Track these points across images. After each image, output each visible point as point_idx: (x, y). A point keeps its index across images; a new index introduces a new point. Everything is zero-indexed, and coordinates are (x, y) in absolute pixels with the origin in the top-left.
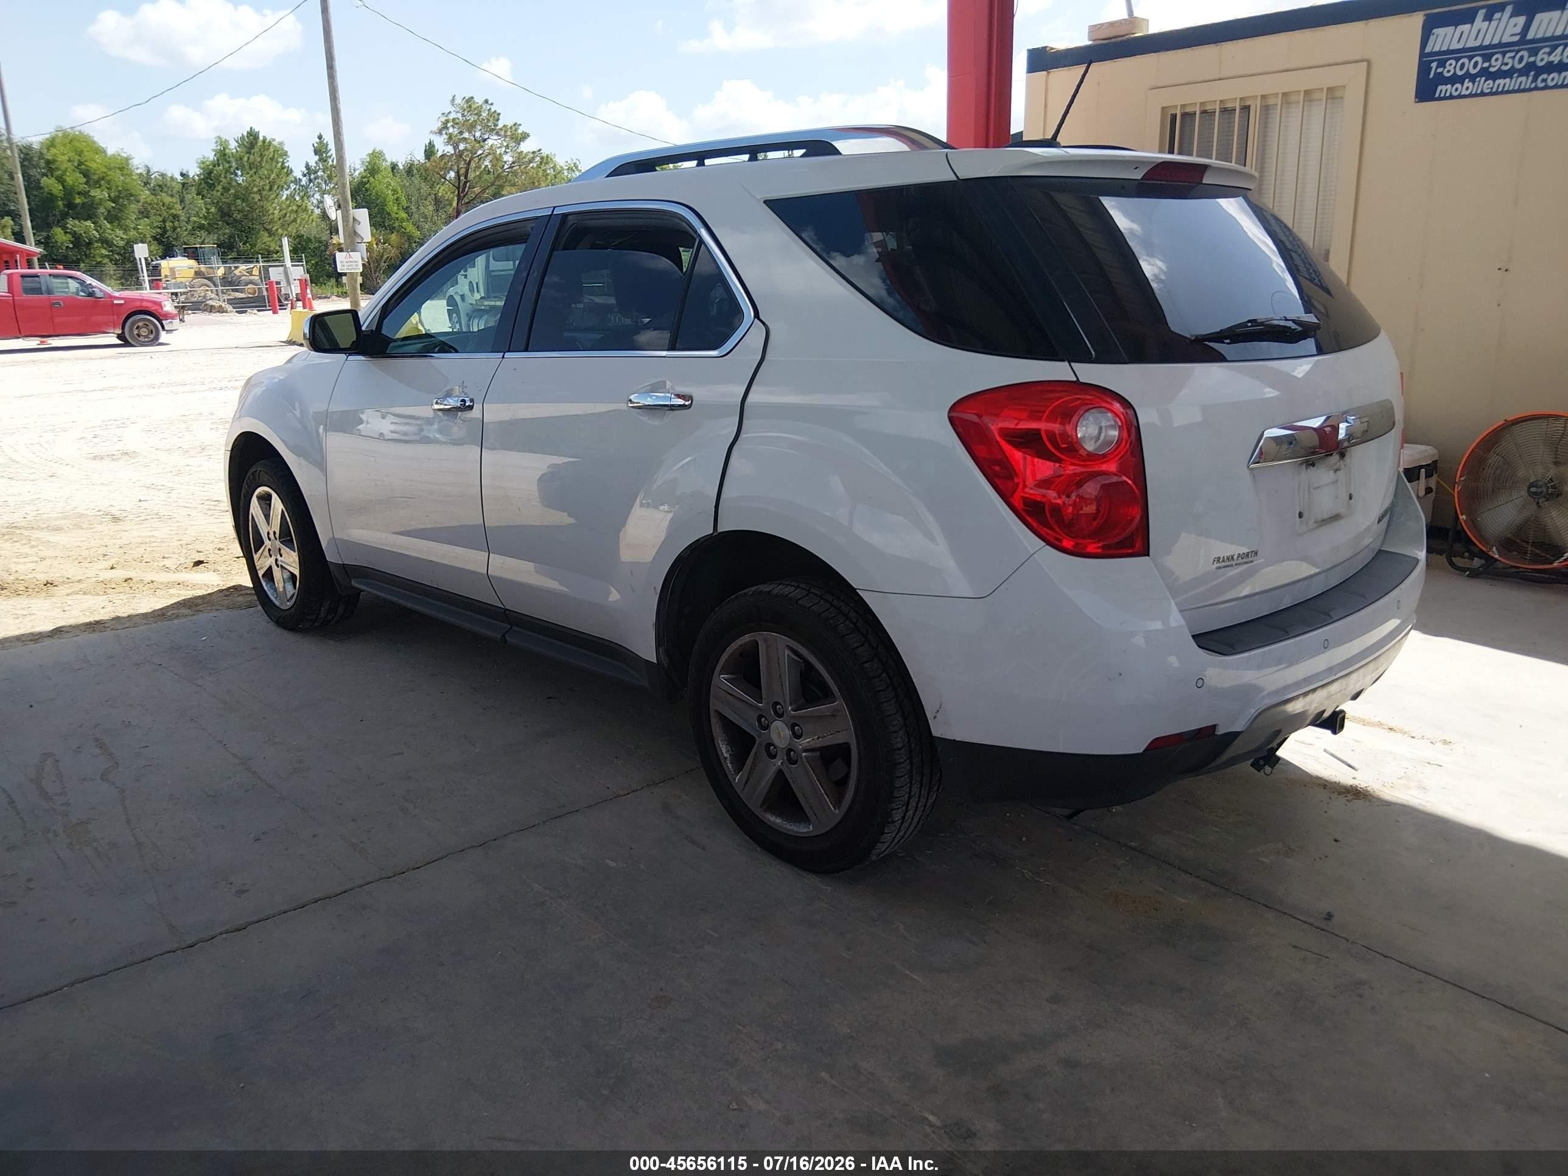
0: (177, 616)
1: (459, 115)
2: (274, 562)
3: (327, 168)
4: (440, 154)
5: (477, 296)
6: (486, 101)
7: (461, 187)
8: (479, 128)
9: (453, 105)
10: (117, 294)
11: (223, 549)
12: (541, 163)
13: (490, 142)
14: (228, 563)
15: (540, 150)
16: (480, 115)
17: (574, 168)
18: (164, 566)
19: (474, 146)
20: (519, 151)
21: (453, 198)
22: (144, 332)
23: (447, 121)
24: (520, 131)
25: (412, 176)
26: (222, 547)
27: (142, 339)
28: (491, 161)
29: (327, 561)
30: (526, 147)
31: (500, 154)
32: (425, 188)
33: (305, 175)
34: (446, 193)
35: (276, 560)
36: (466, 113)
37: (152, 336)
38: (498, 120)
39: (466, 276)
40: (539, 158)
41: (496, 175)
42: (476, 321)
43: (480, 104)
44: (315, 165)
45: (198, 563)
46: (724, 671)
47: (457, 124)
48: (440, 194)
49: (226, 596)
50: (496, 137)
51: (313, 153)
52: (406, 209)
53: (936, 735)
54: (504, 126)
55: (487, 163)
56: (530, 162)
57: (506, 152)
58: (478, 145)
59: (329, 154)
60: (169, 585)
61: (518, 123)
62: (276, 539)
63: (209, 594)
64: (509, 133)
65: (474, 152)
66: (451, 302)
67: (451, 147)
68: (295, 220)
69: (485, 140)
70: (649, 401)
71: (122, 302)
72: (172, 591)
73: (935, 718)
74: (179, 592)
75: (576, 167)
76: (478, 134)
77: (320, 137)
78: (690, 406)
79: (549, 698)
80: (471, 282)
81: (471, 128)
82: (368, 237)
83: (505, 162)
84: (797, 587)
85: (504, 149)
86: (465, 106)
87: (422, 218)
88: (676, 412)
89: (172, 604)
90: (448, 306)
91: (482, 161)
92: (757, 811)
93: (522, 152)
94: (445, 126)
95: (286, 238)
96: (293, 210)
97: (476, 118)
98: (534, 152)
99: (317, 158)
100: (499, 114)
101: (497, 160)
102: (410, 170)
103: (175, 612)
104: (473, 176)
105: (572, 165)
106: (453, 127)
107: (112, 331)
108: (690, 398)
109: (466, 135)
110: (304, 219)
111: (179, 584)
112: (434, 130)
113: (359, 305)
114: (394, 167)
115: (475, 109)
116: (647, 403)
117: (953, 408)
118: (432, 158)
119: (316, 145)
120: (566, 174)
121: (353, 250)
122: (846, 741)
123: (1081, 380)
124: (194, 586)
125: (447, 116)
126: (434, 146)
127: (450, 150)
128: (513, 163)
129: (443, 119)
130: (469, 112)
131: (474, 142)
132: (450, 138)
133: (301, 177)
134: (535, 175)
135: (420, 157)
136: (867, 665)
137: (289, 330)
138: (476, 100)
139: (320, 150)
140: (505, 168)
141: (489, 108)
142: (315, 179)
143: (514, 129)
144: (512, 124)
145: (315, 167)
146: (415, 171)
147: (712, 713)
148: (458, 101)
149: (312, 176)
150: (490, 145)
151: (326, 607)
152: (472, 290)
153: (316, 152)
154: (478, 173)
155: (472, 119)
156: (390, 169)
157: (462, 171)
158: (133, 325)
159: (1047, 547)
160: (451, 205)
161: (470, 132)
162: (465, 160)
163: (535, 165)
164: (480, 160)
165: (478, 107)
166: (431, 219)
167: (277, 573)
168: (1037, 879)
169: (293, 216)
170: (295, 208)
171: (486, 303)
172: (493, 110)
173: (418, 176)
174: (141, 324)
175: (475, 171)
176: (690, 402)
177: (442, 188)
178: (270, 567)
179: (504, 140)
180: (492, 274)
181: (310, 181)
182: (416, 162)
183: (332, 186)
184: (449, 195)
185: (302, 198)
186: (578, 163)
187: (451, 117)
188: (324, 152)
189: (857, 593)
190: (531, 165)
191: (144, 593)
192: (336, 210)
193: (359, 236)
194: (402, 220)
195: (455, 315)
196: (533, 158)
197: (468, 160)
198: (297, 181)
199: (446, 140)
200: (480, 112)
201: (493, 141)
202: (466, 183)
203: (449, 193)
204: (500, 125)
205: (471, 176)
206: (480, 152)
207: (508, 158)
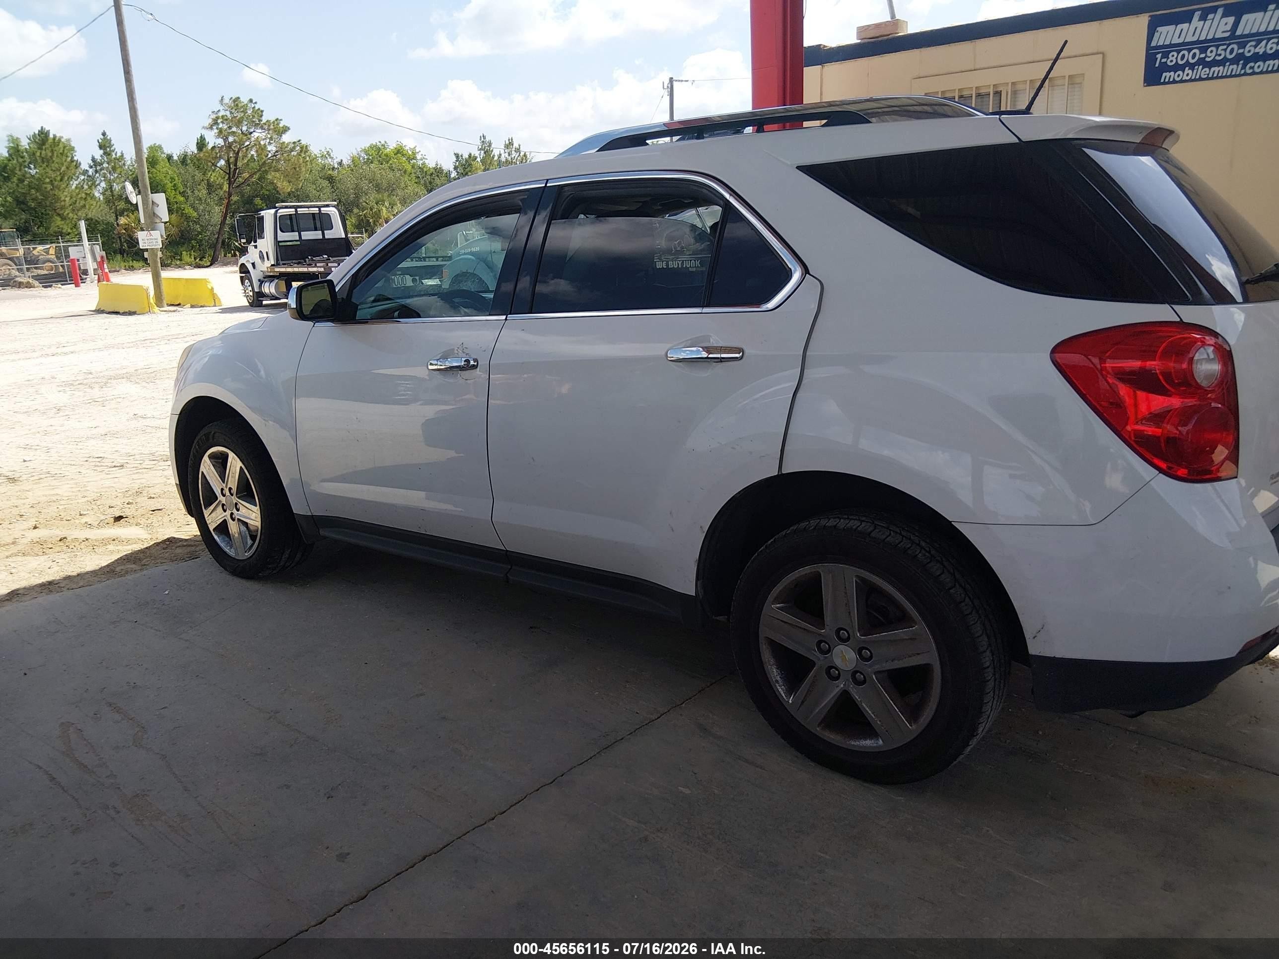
0: (127, 572)
1: (228, 113)
2: (229, 516)
3: (111, 161)
4: (210, 146)
5: (268, 264)
6: (251, 101)
7: (232, 173)
8: (246, 123)
9: (222, 104)
11: (132, 503)
12: (301, 151)
13: (256, 135)
14: (146, 517)
15: (299, 141)
16: (247, 112)
17: (327, 156)
18: (86, 523)
19: (242, 139)
20: (281, 142)
21: (223, 184)
23: (218, 118)
24: (281, 125)
25: (187, 165)
26: (131, 501)
28: (257, 151)
29: (293, 513)
30: (286, 138)
31: (265, 144)
32: (199, 175)
33: (91, 167)
34: (218, 179)
35: (232, 514)
36: (233, 111)
38: (261, 116)
39: (256, 247)
40: (299, 148)
41: (261, 164)
42: (267, 284)
43: (246, 103)
44: (101, 158)
45: (118, 519)
46: (777, 600)
47: (226, 120)
48: (212, 180)
49: (164, 549)
50: (260, 131)
51: (98, 148)
52: (183, 194)
53: (1033, 653)
54: (267, 121)
55: (252, 153)
56: (292, 150)
57: (270, 143)
58: (245, 137)
59: (112, 149)
60: (105, 542)
61: (280, 118)
62: (232, 495)
63: (147, 548)
64: (272, 127)
65: (242, 143)
66: (244, 269)
67: (222, 140)
68: (84, 206)
69: (251, 133)
70: (682, 356)
72: (111, 547)
73: (1034, 637)
74: (117, 548)
75: (329, 155)
76: (244, 128)
77: (104, 134)
78: (741, 358)
79: (531, 628)
80: (261, 251)
81: (239, 123)
82: (166, 218)
83: (269, 152)
84: (862, 521)
85: (268, 141)
86: (233, 105)
87: (197, 200)
88: (724, 364)
89: (116, 560)
90: (241, 273)
91: (249, 151)
92: (818, 730)
93: (284, 143)
94: (215, 122)
95: (83, 221)
96: (82, 198)
97: (242, 114)
98: (294, 143)
99: (102, 152)
100: (262, 111)
101: (262, 149)
102: (184, 160)
103: (122, 567)
104: (241, 164)
105: (325, 153)
106: (222, 122)
108: (740, 350)
109: (234, 129)
110: (92, 205)
111: (114, 540)
112: (205, 126)
113: (160, 276)
114: (170, 158)
115: (242, 107)
116: (681, 357)
117: (1054, 351)
118: (204, 150)
119: (100, 141)
120: (320, 161)
121: (153, 230)
122: (929, 662)
123: (1185, 321)
124: (128, 541)
125: (216, 113)
126: (204, 139)
127: (220, 142)
128: (277, 152)
129: (214, 116)
130: (236, 110)
131: (241, 135)
132: (221, 131)
133: (88, 169)
134: (296, 162)
135: (193, 148)
136: (952, 591)
137: (97, 300)
138: (242, 99)
139: (105, 145)
140: (269, 156)
141: (253, 106)
142: (101, 170)
143: (276, 123)
144: (274, 119)
145: (101, 160)
146: (189, 161)
147: (762, 640)
148: (226, 100)
149: (98, 168)
150: (256, 137)
151: (287, 556)
152: (262, 257)
153: (101, 147)
154: (246, 161)
155: (239, 116)
156: (167, 160)
157: (232, 160)
159: (1161, 474)
160: (221, 188)
161: (238, 127)
162: (234, 151)
163: (295, 153)
164: (247, 150)
165: (244, 106)
166: (205, 201)
167: (233, 527)
168: (1076, 770)
169: (83, 202)
170: (83, 195)
171: (277, 270)
172: (257, 108)
173: (191, 165)
175: (243, 159)
176: (741, 354)
177: (214, 174)
178: (225, 522)
179: (269, 133)
180: (280, 244)
181: (96, 172)
182: (190, 153)
183: (116, 175)
184: (220, 180)
185: (90, 187)
186: (330, 151)
187: (220, 114)
188: (108, 147)
189: (953, 525)
190: (293, 153)
191: (84, 551)
192: (137, 195)
193: (158, 216)
194: (181, 203)
195: (247, 281)
196: (294, 148)
197: (237, 150)
198: (85, 172)
199: (217, 134)
200: (246, 109)
201: (258, 134)
202: (235, 169)
203: (220, 179)
204: (264, 121)
205: (239, 164)
206: (247, 143)
207: (272, 148)
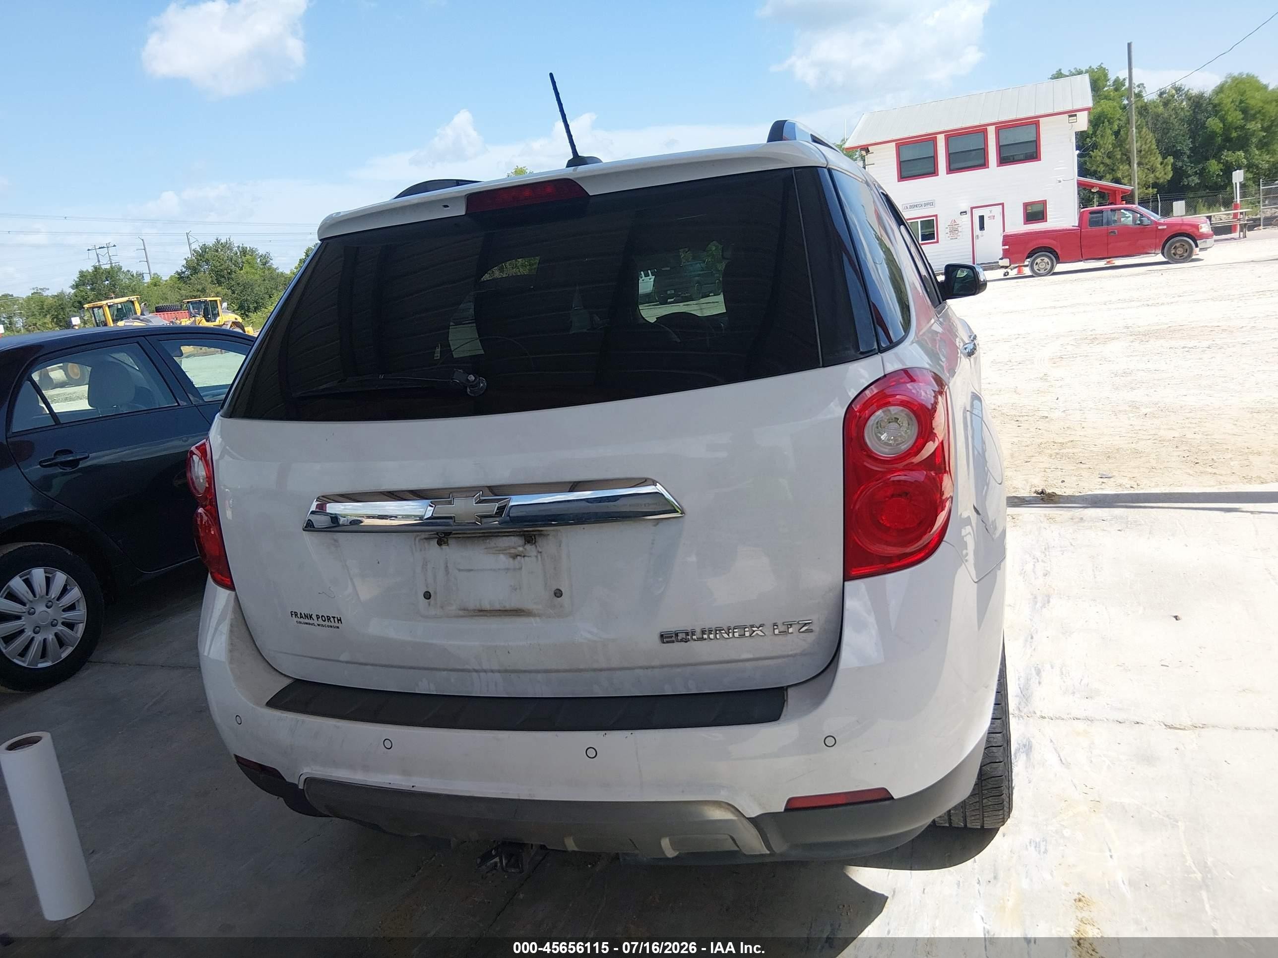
10: (1162, 221)
22: (1180, 251)
27: (1177, 257)
37: (1186, 255)
71: (1165, 227)
107: (1153, 252)
158: (1171, 246)
174: (1178, 245)
